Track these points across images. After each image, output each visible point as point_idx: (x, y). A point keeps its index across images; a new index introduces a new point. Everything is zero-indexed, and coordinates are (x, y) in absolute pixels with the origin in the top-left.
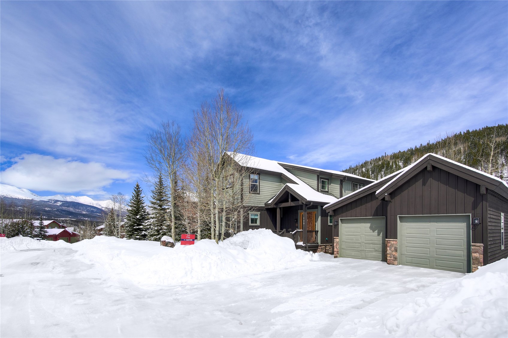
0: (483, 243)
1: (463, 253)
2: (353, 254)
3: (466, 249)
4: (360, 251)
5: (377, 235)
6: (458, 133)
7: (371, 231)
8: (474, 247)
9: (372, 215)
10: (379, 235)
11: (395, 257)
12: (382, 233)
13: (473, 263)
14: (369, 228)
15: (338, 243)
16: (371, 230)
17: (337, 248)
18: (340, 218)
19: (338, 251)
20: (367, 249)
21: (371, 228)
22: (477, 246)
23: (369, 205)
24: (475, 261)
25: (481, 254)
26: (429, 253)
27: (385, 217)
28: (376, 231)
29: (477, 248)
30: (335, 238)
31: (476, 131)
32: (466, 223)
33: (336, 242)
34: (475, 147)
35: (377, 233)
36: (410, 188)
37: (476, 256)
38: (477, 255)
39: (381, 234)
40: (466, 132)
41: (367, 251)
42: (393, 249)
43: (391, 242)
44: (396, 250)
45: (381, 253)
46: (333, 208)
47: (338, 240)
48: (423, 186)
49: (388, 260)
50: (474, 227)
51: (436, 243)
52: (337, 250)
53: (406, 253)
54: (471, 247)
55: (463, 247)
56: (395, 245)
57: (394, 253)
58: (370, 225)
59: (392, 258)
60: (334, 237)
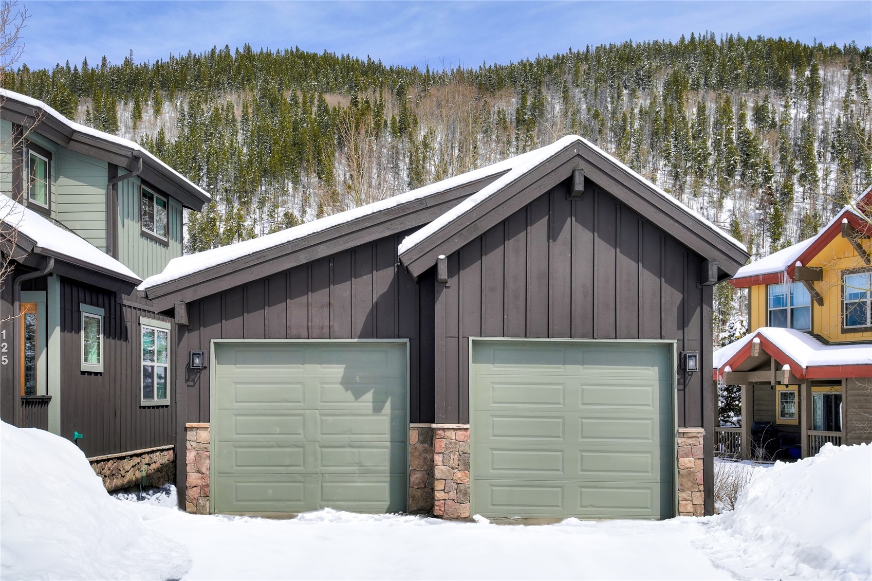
0: (702, 427)
1: (650, 460)
2: (270, 491)
3: (659, 448)
4: (301, 478)
5: (371, 411)
6: (220, 47)
7: (349, 395)
8: (684, 440)
9: (358, 333)
10: (377, 409)
11: (462, 487)
12: (392, 403)
13: (680, 487)
14: (341, 383)
15: (206, 450)
16: (347, 389)
17: (199, 472)
18: (213, 341)
19: (207, 486)
20: (332, 469)
21: (347, 382)
22: (690, 435)
23: (341, 291)
24: (685, 480)
25: (699, 459)
26: (563, 468)
27: (407, 340)
28: (369, 396)
29: (690, 441)
30: (192, 429)
31: (269, 55)
32: (657, 369)
33: (194, 444)
34: (272, 112)
35: (371, 404)
36: (511, 241)
37: (689, 465)
38: (690, 462)
39: (388, 405)
40: (241, 50)
41: (331, 474)
42: (454, 459)
43: (448, 433)
44: (465, 464)
45: (388, 479)
46: (190, 296)
47: (203, 435)
48: (551, 241)
49: (437, 503)
50: (682, 381)
51: (582, 432)
52: (200, 482)
53: (491, 471)
54: (676, 439)
55: (651, 441)
56: (462, 447)
57: (459, 475)
58: (342, 370)
59: (453, 495)
60: (188, 425)
